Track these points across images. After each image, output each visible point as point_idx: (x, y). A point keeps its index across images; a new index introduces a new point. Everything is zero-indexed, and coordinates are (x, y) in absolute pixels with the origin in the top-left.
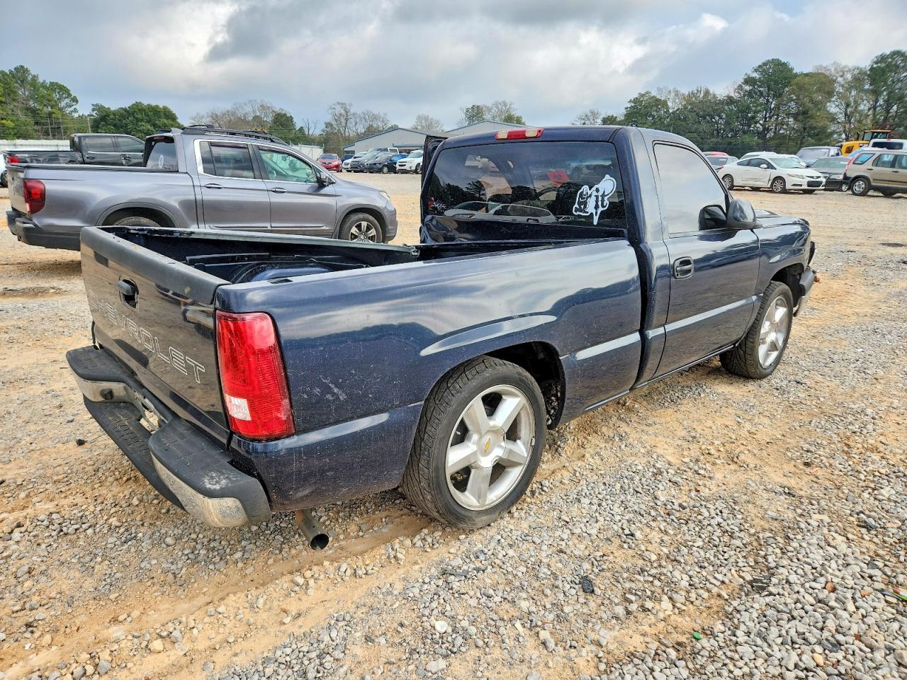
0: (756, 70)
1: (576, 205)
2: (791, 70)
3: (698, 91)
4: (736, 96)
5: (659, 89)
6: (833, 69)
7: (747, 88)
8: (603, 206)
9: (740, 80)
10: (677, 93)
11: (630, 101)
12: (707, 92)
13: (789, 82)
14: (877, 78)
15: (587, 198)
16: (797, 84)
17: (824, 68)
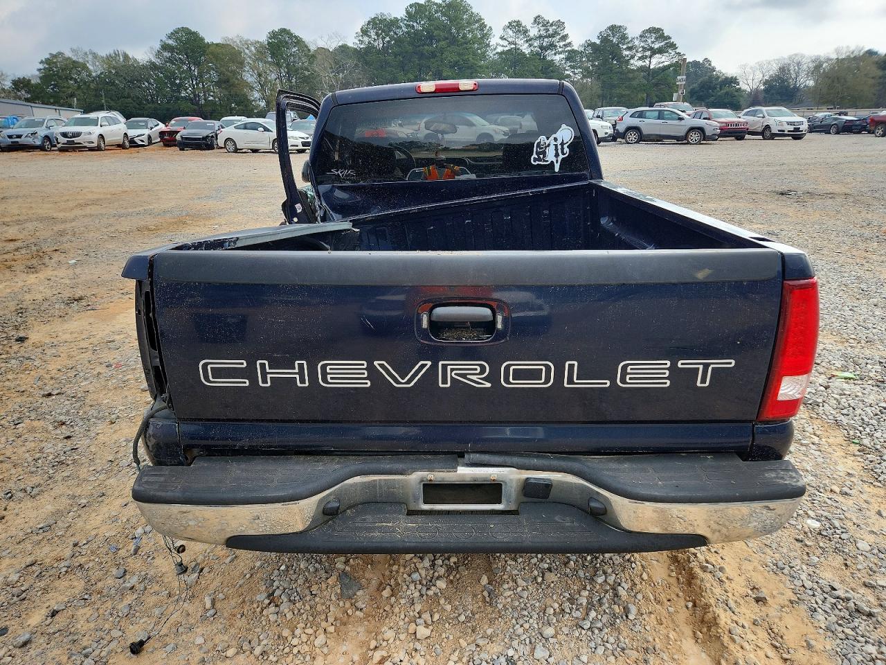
0: (170, 37)
1: (535, 155)
2: (202, 39)
3: (115, 54)
4: (158, 62)
5: (73, 50)
6: (238, 41)
7: (167, 54)
8: (563, 154)
9: (157, 46)
10: (95, 56)
11: (42, 62)
12: (126, 56)
13: (205, 51)
14: (275, 52)
15: (546, 147)
16: (212, 53)
17: (232, 40)
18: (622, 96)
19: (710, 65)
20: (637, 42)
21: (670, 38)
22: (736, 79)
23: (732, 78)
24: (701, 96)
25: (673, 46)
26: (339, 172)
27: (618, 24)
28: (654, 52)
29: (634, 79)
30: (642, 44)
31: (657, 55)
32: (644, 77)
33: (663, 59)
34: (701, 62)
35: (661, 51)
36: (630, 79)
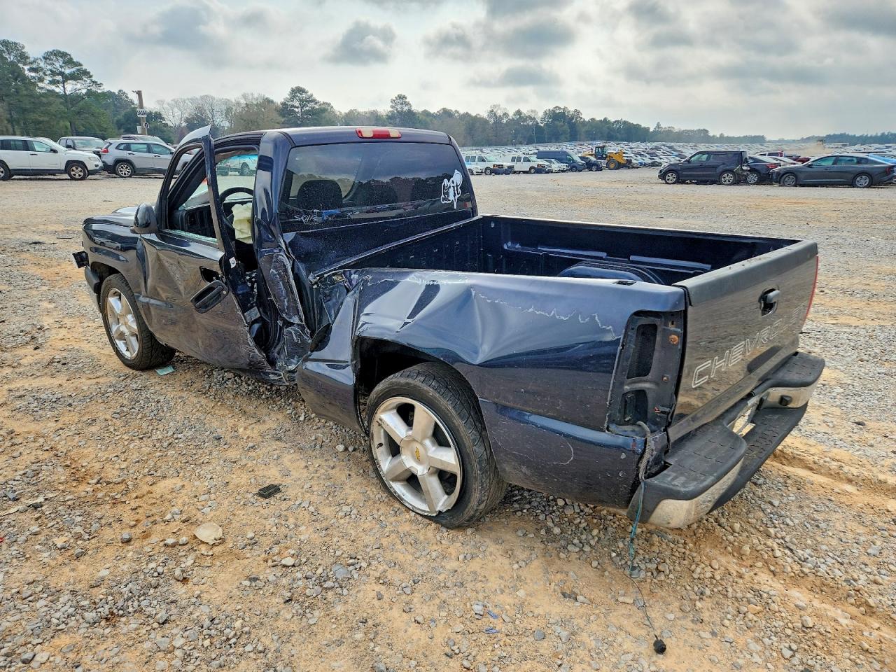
1: (443, 196)
8: (458, 194)
15: (448, 188)
18: (40, 122)
19: (127, 97)
20: (42, 64)
21: (80, 65)
22: (160, 114)
23: (156, 113)
24: (129, 128)
25: (86, 73)
26: (302, 218)
27: (11, 40)
28: (66, 78)
29: (50, 104)
30: (49, 67)
31: (71, 81)
32: (61, 103)
33: (79, 86)
34: (117, 93)
35: (73, 77)
36: (44, 104)
